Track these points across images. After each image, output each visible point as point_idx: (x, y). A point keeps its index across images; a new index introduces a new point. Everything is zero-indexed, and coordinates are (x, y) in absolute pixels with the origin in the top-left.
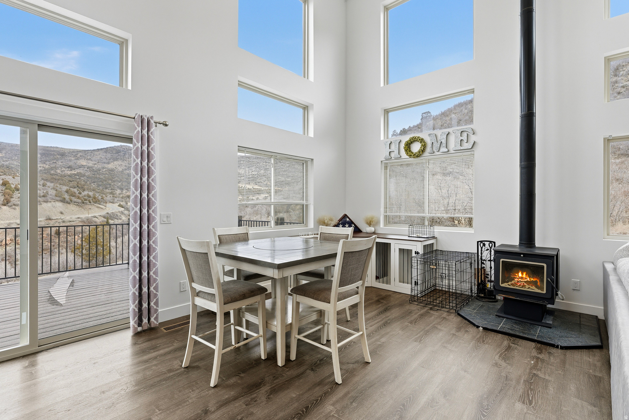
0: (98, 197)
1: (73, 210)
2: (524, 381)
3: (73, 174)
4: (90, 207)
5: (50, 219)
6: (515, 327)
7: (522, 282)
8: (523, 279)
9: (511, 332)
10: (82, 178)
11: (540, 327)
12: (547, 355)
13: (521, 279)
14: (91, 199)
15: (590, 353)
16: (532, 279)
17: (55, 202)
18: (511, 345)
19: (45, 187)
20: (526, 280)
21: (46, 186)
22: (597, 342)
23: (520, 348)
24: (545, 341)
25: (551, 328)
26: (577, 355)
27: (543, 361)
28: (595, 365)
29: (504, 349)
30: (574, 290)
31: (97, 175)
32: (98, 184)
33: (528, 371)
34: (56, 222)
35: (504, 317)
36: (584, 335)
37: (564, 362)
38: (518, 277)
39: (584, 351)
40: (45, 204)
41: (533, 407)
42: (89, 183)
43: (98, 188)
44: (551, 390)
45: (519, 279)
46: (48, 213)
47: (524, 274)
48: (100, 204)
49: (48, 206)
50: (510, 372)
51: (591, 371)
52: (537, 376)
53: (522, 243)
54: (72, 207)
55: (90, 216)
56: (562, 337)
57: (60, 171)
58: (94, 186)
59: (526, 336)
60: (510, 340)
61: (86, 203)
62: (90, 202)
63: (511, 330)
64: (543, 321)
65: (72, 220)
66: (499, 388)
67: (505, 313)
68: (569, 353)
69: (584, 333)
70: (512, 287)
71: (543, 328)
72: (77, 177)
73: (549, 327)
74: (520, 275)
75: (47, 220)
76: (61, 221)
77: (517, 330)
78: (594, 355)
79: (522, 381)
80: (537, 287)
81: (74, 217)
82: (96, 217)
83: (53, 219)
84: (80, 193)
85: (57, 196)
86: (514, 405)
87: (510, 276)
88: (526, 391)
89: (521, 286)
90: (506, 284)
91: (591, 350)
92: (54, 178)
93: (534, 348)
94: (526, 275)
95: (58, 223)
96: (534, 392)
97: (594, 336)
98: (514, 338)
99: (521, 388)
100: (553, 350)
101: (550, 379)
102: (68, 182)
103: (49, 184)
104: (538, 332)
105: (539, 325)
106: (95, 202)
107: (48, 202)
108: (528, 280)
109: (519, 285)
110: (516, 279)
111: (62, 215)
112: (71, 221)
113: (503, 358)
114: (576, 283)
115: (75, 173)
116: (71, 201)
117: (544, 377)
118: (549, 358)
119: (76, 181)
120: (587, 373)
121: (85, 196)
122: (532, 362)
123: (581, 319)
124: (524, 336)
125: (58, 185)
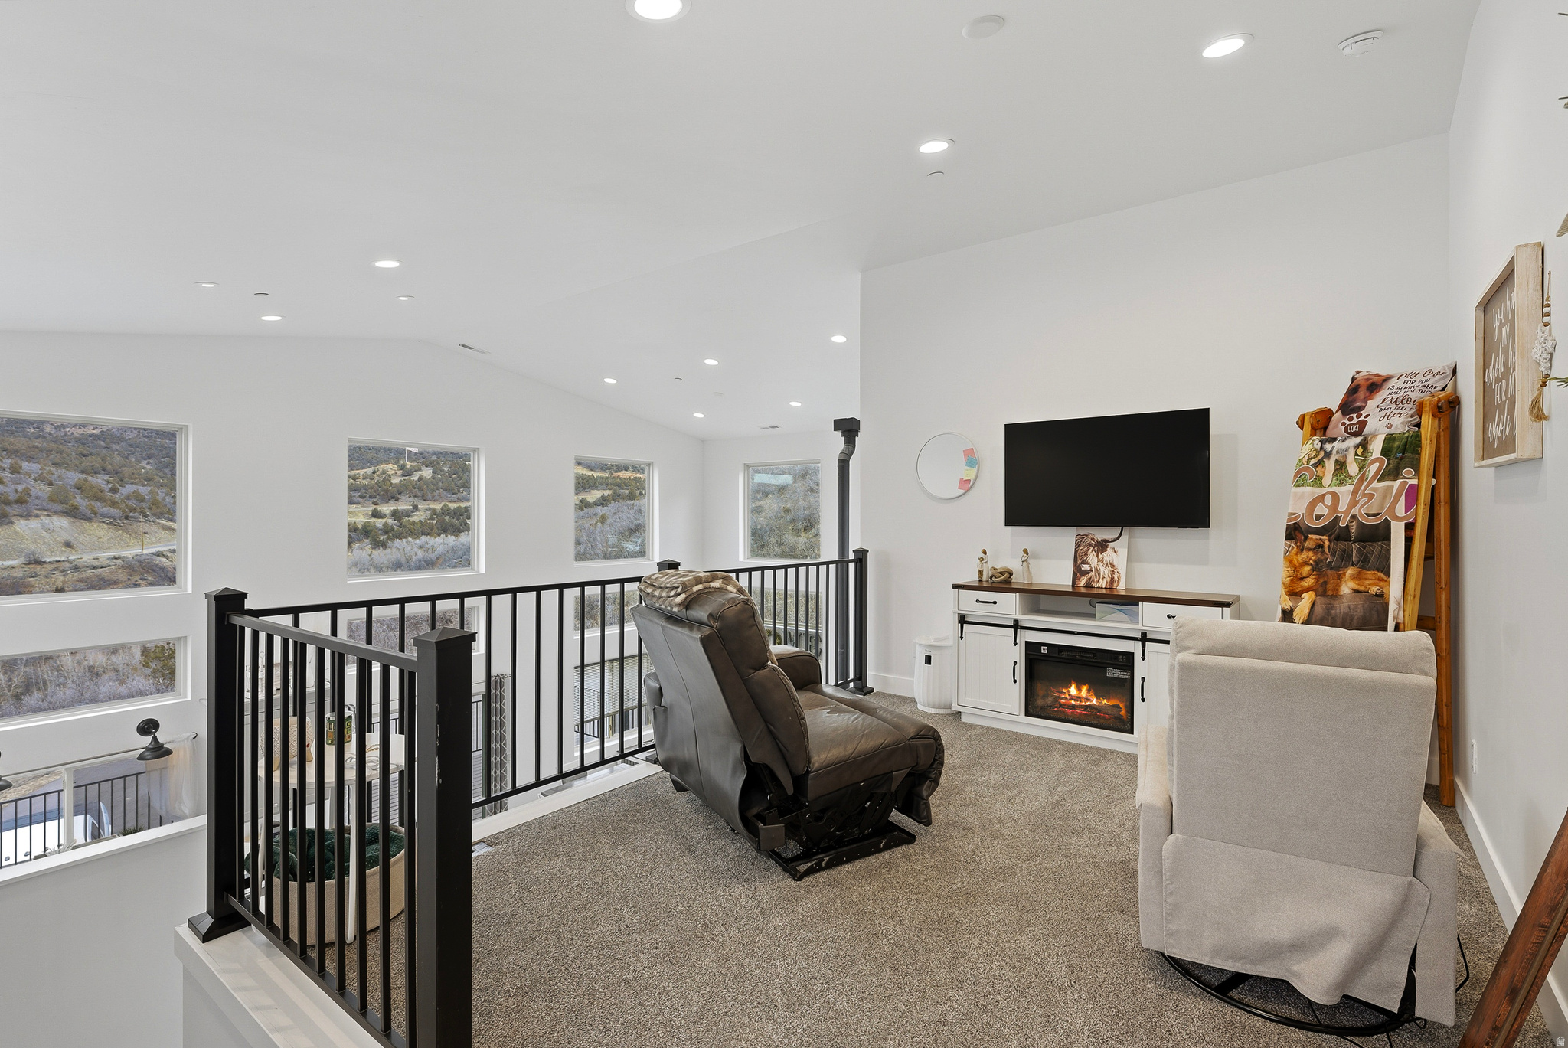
0: (164, 499)
1: (101, 538)
3: (90, 436)
4: (146, 527)
5: (38, 562)
10: (116, 447)
14: (144, 505)
17: (48, 516)
19: (18, 476)
21: (19, 473)
31: (155, 437)
32: (161, 462)
34: (55, 569)
40: (22, 521)
42: (134, 460)
43: (161, 474)
46: (32, 547)
48: (171, 521)
49: (30, 526)
54: (98, 530)
55: (145, 552)
57: (53, 427)
58: (148, 467)
61: (136, 519)
62: (146, 516)
65: (97, 564)
72: (102, 443)
75: (28, 564)
76: (67, 565)
81: (104, 556)
82: (164, 556)
83: (45, 562)
84: (114, 490)
85: (54, 501)
92: (37, 447)
95: (62, 572)
102: (77, 459)
103: (26, 466)
106: (160, 516)
107: (30, 516)
111: (67, 550)
112: (95, 565)
115: (94, 431)
116: (95, 513)
119: (98, 455)
121: (128, 497)
125: (53, 470)
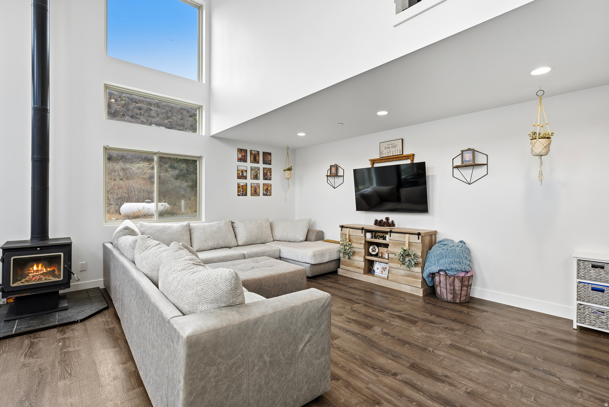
2: (59, 362)
6: (32, 323)
7: (37, 275)
8: (38, 272)
9: (29, 329)
11: (57, 313)
12: (71, 332)
13: (36, 272)
15: (102, 315)
16: (49, 269)
18: (33, 340)
20: (42, 272)
22: (105, 305)
23: (44, 339)
24: (66, 321)
25: (67, 309)
26: (94, 321)
27: (68, 338)
28: (107, 322)
29: (27, 348)
30: (81, 271)
33: (59, 353)
35: (16, 319)
36: (94, 304)
37: (86, 330)
38: (32, 271)
39: (97, 316)
41: (74, 376)
44: (83, 355)
45: (34, 273)
47: (40, 266)
50: (43, 364)
51: (106, 327)
52: (69, 352)
53: (34, 237)
56: (79, 312)
59: (47, 326)
60: (31, 337)
63: (29, 327)
64: (59, 307)
66: (37, 382)
67: (16, 315)
68: (87, 323)
69: (94, 303)
70: (26, 284)
71: (60, 312)
73: (66, 309)
74: (35, 268)
77: (35, 324)
78: (105, 315)
79: (57, 364)
80: (54, 276)
86: (57, 386)
87: (23, 273)
88: (63, 368)
89: (37, 280)
90: (18, 282)
91: (101, 313)
93: (57, 332)
94: (42, 266)
96: (70, 366)
97: (102, 302)
98: (34, 334)
99: (58, 370)
100: (75, 326)
101: (80, 348)
104: (58, 318)
105: (56, 312)
108: (44, 271)
109: (34, 279)
110: (30, 275)
113: (30, 356)
114: (83, 265)
117: (74, 350)
118: (74, 334)
120: (104, 330)
122: (61, 344)
123: (89, 293)
124: (45, 326)
